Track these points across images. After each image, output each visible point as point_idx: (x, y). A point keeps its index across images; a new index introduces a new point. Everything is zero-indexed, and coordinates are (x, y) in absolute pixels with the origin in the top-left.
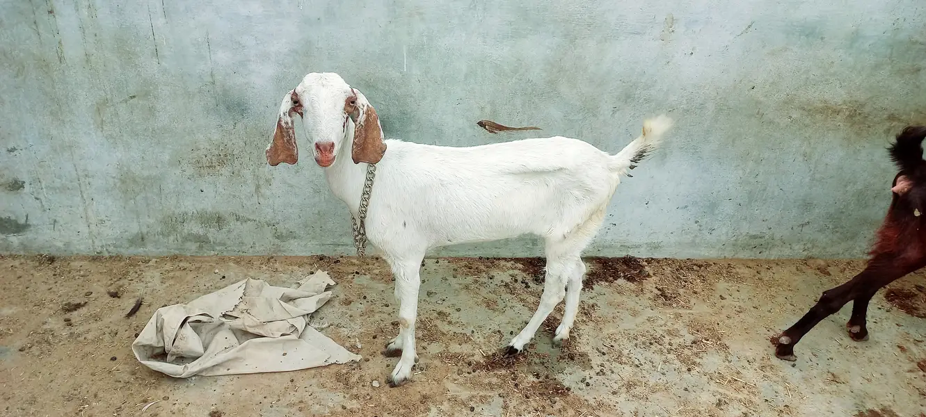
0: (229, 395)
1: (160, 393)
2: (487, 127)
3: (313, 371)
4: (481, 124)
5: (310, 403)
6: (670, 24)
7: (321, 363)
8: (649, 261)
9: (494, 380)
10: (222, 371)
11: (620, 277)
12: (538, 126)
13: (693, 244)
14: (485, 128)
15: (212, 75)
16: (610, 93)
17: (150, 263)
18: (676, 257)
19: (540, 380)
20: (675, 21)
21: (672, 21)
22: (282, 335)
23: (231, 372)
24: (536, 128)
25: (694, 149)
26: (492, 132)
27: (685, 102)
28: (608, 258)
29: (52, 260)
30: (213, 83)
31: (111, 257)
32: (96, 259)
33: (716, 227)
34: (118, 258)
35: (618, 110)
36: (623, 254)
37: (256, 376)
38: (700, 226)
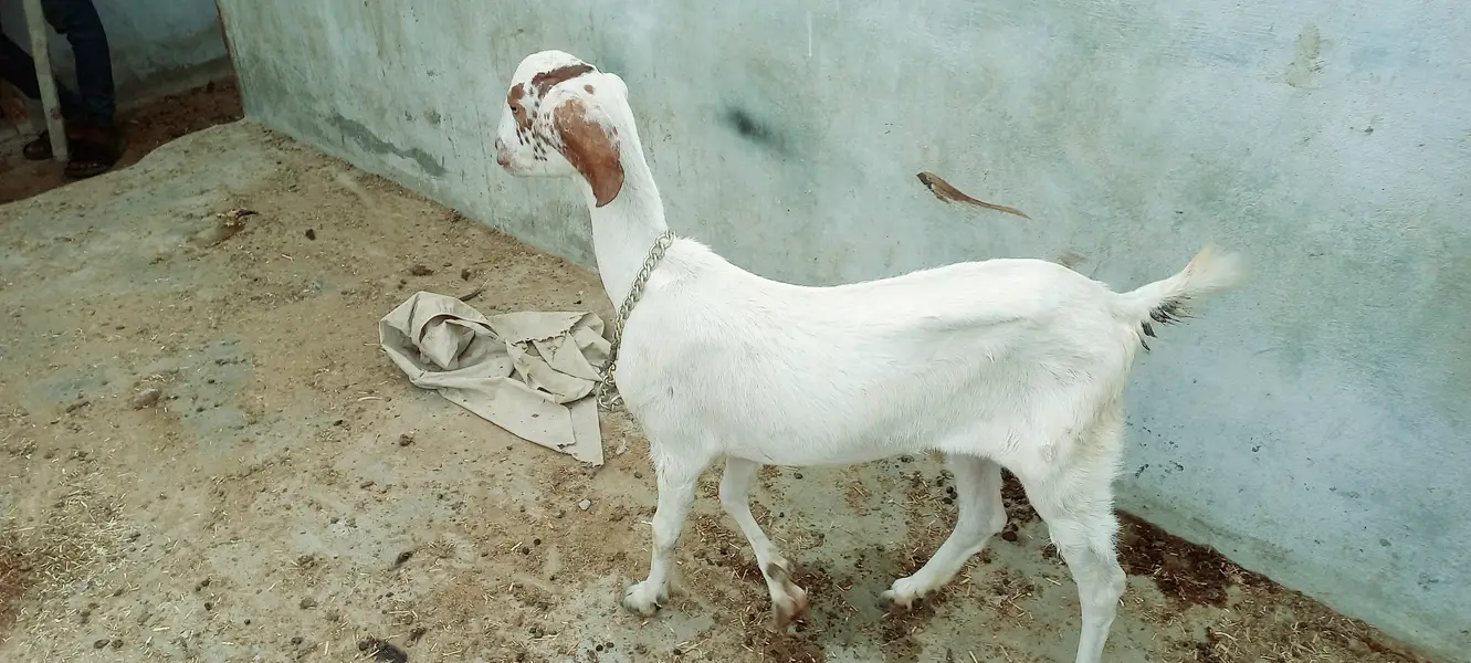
0: (441, 427)
1: (390, 392)
2: (933, 186)
3: (541, 451)
4: (922, 177)
5: (499, 483)
6: (1310, 52)
7: (554, 445)
8: (1252, 579)
9: (734, 594)
10: (458, 399)
11: (1147, 573)
12: (1023, 209)
13: (1374, 592)
14: (930, 188)
15: (591, 17)
16: (1170, 178)
17: (532, 258)
18: (1328, 602)
19: (798, 635)
20: (1322, 45)
21: (1313, 46)
22: (540, 389)
23: (466, 405)
24: (1017, 213)
25: (1377, 364)
26: (941, 198)
27: (1350, 241)
28: (1165, 534)
29: (458, 218)
30: (592, 29)
31: (506, 236)
32: (493, 233)
33: (1441, 579)
34: (509, 239)
35: (1185, 219)
36: (1200, 539)
37: (486, 423)
38: (1395, 556)
